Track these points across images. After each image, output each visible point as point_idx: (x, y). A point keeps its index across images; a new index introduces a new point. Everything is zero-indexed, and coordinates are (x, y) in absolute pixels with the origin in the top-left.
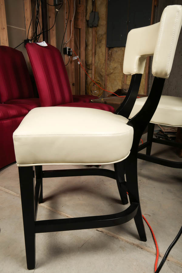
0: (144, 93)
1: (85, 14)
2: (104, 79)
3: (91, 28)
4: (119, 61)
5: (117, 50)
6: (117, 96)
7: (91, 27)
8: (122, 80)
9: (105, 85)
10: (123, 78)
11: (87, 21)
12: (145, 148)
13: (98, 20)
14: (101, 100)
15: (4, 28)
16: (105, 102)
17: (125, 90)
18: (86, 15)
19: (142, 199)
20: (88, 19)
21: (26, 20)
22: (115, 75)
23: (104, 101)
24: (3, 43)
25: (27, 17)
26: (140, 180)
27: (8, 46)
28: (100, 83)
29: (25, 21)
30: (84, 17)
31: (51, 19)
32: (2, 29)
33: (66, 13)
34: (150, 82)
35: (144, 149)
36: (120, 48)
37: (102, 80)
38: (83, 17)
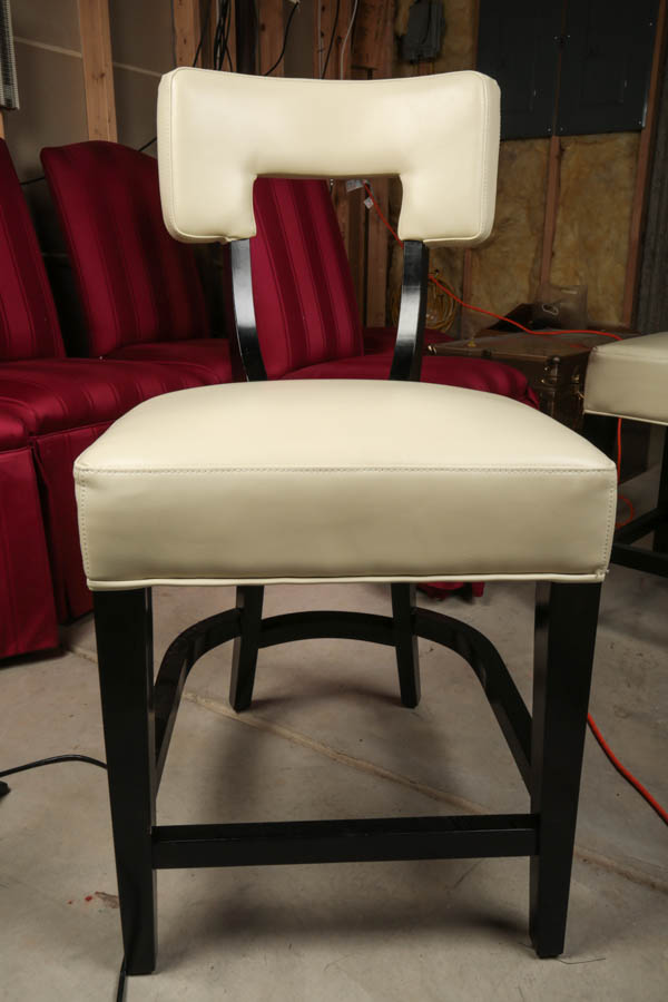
0: (622, 319)
1: (391, 10)
2: (458, 264)
3: (411, 68)
4: (523, 193)
5: (517, 151)
6: (522, 331)
7: (412, 62)
8: (532, 270)
9: (462, 290)
10: (534, 261)
11: (399, 39)
12: (647, 532)
13: (443, 34)
14: (466, 346)
15: (102, 75)
16: (485, 352)
17: (546, 307)
18: (396, 13)
19: (659, 722)
20: (401, 30)
21: (179, 41)
22: (505, 249)
23: (480, 350)
24: (96, 131)
25: (182, 30)
26: (641, 655)
27: (115, 141)
28: (442, 279)
29: (174, 44)
30: (389, 23)
31: (265, 37)
32: (93, 77)
33: (323, 9)
34: (644, 277)
35: (646, 537)
36: (528, 143)
37: (452, 269)
38: (386, 21)
